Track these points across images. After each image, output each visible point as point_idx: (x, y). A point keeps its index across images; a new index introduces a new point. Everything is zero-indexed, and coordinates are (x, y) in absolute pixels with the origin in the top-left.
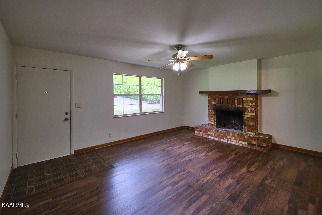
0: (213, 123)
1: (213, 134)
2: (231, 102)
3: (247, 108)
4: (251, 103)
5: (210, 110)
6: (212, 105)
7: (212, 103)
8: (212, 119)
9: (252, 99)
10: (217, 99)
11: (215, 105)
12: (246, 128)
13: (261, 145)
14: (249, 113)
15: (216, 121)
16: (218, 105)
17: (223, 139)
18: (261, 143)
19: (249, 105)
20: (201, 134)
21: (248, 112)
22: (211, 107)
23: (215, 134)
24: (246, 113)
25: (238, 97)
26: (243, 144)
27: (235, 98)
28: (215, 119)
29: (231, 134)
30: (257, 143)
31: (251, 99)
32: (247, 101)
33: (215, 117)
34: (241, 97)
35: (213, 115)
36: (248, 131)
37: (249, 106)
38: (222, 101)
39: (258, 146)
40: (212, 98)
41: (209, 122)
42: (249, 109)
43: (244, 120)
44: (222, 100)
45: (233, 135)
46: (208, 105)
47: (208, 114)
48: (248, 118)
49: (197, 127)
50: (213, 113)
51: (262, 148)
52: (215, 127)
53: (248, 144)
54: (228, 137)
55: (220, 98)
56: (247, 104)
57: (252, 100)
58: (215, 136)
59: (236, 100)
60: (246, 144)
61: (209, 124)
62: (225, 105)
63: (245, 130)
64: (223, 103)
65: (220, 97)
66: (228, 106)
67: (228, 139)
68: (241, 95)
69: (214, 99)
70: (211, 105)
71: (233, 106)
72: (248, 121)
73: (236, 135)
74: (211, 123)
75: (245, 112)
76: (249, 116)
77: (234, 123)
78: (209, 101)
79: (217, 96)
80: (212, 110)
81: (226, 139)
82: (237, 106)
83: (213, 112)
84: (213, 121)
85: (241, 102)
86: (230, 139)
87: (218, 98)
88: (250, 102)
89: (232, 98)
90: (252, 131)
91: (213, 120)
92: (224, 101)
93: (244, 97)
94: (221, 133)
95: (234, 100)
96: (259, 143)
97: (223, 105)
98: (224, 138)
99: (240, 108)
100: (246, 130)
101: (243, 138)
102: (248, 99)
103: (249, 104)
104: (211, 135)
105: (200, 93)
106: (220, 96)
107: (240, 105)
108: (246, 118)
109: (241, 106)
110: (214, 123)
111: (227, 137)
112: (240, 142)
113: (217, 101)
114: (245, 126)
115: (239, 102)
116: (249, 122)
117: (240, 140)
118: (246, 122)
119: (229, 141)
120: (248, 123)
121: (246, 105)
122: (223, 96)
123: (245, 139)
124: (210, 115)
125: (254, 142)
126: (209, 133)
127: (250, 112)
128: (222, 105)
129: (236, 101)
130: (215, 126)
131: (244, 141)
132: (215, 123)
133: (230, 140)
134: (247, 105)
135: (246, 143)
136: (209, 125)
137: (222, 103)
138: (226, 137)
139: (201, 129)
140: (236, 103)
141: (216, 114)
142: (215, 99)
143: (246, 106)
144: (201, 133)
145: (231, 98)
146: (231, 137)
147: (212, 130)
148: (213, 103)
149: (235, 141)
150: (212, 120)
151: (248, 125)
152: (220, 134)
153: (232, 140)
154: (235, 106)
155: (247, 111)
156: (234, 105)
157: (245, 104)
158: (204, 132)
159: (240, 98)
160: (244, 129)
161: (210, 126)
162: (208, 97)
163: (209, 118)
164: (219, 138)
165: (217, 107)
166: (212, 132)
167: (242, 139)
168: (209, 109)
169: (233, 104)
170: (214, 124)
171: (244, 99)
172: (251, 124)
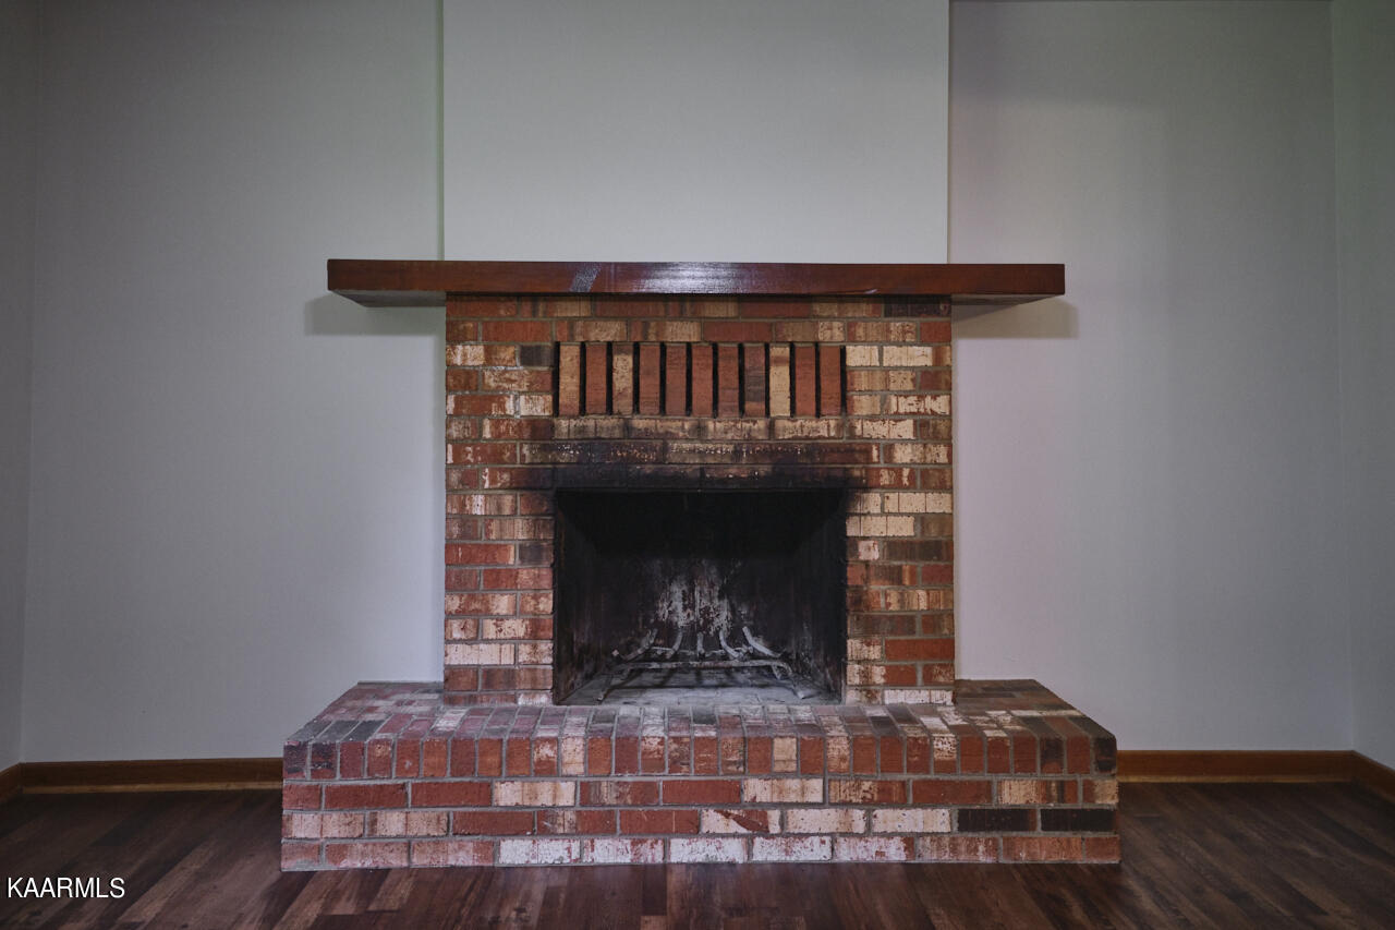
0: (508, 660)
1: (567, 794)
2: (729, 395)
3: (888, 449)
4: (921, 398)
5: (479, 500)
6: (497, 436)
7: (509, 405)
8: (503, 603)
9: (928, 350)
10: (569, 357)
11: (539, 430)
12: (875, 652)
13: (1080, 805)
14: (904, 496)
15: (548, 620)
16: (583, 429)
17: (692, 828)
18: (1080, 779)
19: (898, 417)
20: (388, 843)
21: (898, 486)
22: (494, 457)
23: (586, 791)
24: (873, 501)
25: (797, 331)
26: (910, 841)
27: (776, 351)
28: (547, 604)
29: (785, 749)
30: (1046, 784)
31: (917, 350)
32: (887, 380)
33: (546, 582)
34: (831, 333)
35: (512, 559)
36: (899, 679)
37: (906, 429)
38: (623, 379)
39: (1054, 821)
40: (508, 353)
41: (462, 656)
42: (903, 455)
43: (854, 575)
44: (623, 364)
45: (811, 762)
46: (449, 440)
47: (450, 547)
48: (893, 546)
49: (324, 754)
50: (520, 531)
51: (1089, 835)
52: (543, 700)
53: (969, 821)
54: (757, 789)
55: (610, 348)
56: (884, 402)
57: (929, 362)
58: (594, 823)
59: (779, 361)
60: (945, 828)
61: (452, 673)
62: (661, 425)
63: (866, 675)
64: (636, 409)
65: (610, 331)
66: (700, 430)
67: (754, 823)
68: (834, 309)
69: (528, 357)
70: (487, 434)
71: (750, 439)
72: (894, 576)
73: (839, 746)
74: (486, 656)
75: (867, 489)
76: (904, 529)
77: (681, 619)
78: (459, 381)
79: (572, 322)
80: (508, 500)
81: (734, 827)
82: (787, 429)
83: (520, 523)
84: (518, 627)
85: (831, 386)
86: (774, 816)
87: (583, 346)
88: (909, 386)
89: (741, 349)
90: (928, 670)
91: (517, 613)
92: (650, 386)
93: (860, 332)
94: (675, 767)
95: (754, 361)
96: (1061, 785)
97: (639, 423)
98: (712, 820)
99: (815, 448)
100: (878, 676)
101: (912, 768)
102: (895, 356)
103: (906, 405)
104: (534, 823)
105: (346, 276)
106: (607, 318)
107: (818, 415)
108: (875, 555)
109: (826, 428)
110: (525, 649)
111: (746, 798)
112: (887, 818)
113: (569, 383)
114: (870, 630)
115: (806, 389)
116: (900, 582)
117: (888, 797)
118: (875, 587)
119: (766, 834)
120: (893, 598)
121: (872, 418)
122: (646, 325)
123: (932, 776)
124: (469, 559)
125: (1015, 792)
126: (508, 794)
127: (912, 487)
128: (627, 427)
129: (779, 378)
130: (535, 689)
131: (927, 797)
132: (546, 646)
133: (774, 829)
134: (884, 415)
135: (940, 820)
136: (457, 685)
137: (624, 404)
138: (726, 796)
139: (384, 766)
140: (780, 403)
141: (547, 536)
142: (542, 359)
143: (878, 430)
144: (393, 822)
145: (729, 348)
146: (794, 784)
147: (546, 751)
148: (525, 406)
149: (828, 819)
150: (500, 619)
151: (891, 618)
152: (660, 779)
153: (802, 820)
154: (771, 427)
155: (885, 479)
156: (761, 424)
157: (863, 404)
158: (429, 796)
159: (817, 344)
160: (853, 673)
161: (472, 699)
162: (454, 337)
163: (455, 604)
164: (638, 829)
165: (567, 456)
166: (549, 770)
167: (903, 784)
168: (460, 482)
169: (749, 406)
170: (532, 667)
171: (857, 356)
172: (923, 605)
